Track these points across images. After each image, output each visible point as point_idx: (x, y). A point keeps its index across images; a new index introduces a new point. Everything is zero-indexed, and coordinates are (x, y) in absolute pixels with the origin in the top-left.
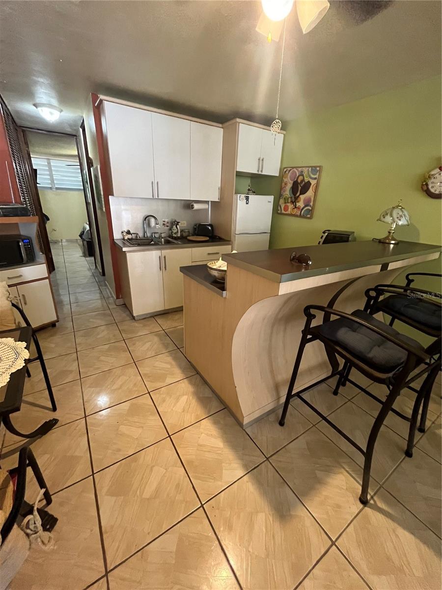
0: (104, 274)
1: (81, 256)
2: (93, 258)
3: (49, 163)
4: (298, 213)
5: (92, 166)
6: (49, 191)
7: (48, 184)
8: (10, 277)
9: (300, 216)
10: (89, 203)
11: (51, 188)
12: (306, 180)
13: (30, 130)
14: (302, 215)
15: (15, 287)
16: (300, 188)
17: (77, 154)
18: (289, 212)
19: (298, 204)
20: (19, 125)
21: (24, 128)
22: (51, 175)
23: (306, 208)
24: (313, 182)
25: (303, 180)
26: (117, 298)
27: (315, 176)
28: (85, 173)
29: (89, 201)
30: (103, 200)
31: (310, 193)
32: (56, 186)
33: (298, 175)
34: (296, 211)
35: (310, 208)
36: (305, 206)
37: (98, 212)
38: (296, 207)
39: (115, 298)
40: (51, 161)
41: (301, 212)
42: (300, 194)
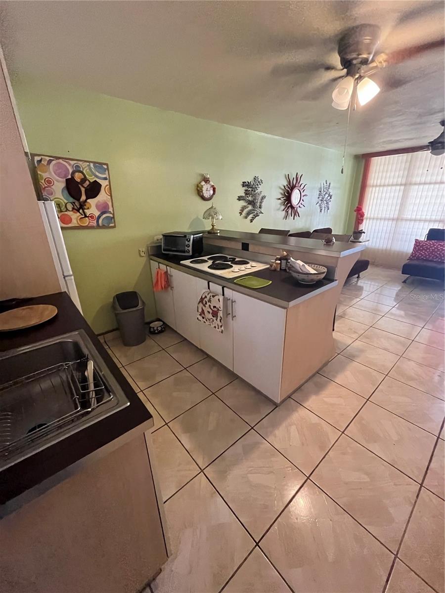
4: (94, 223)
9: (98, 227)
12: (92, 179)
14: (100, 225)
16: (83, 190)
18: (74, 223)
19: (88, 212)
23: (104, 216)
24: (103, 183)
25: (84, 180)
27: (104, 176)
31: (103, 196)
33: (71, 171)
34: (86, 222)
35: (112, 216)
36: (103, 213)
38: (86, 216)
41: (98, 221)
42: (87, 198)
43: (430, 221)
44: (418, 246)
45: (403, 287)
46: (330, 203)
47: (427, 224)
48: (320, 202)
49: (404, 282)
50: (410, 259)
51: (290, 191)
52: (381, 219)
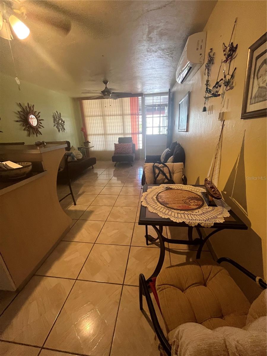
43: (118, 134)
44: (116, 147)
45: (115, 169)
46: (64, 126)
47: (117, 136)
48: (56, 125)
49: (115, 166)
50: (115, 154)
51: (26, 116)
52: (97, 135)
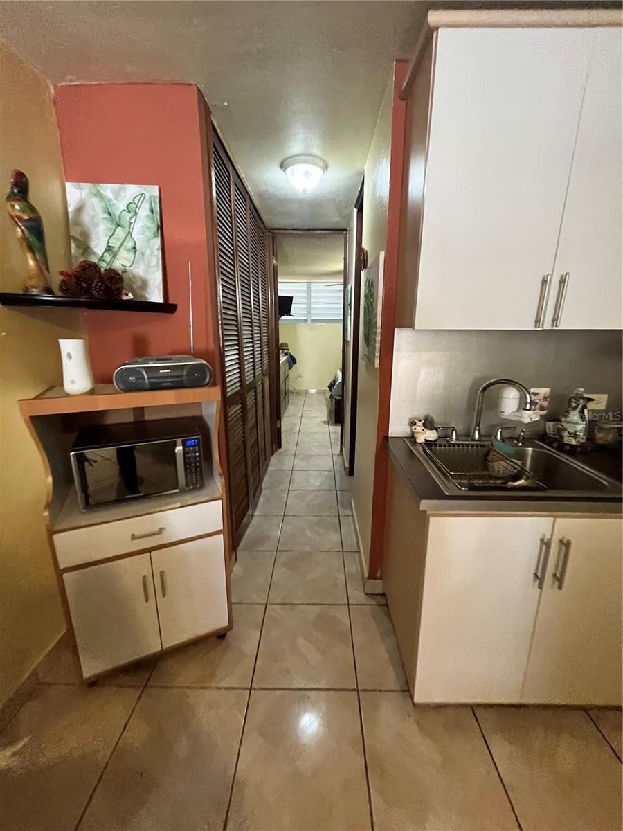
0: (351, 472)
1: (324, 422)
2: (339, 428)
3: (309, 288)
5: (365, 267)
6: (303, 324)
7: (303, 315)
8: (137, 533)
10: (348, 342)
11: (305, 320)
13: (283, 231)
15: (148, 554)
17: (343, 268)
20: (268, 225)
21: (275, 231)
22: (309, 304)
26: (370, 577)
28: (350, 289)
29: (349, 339)
30: (378, 338)
32: (312, 318)
37: (362, 363)
39: (366, 574)
40: (312, 284)
